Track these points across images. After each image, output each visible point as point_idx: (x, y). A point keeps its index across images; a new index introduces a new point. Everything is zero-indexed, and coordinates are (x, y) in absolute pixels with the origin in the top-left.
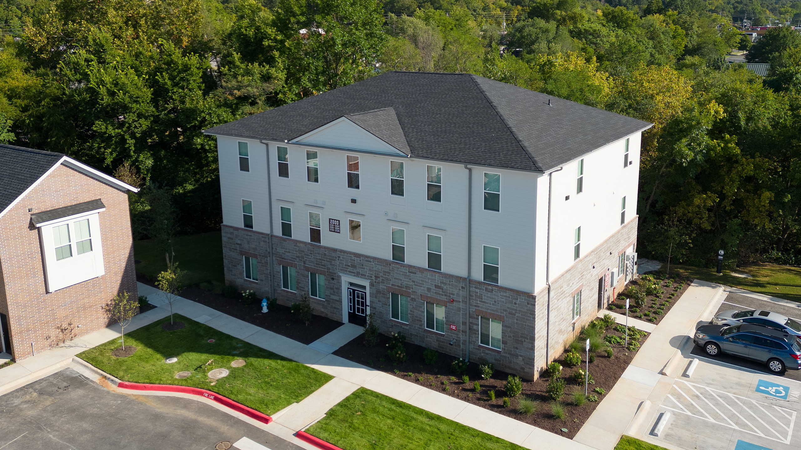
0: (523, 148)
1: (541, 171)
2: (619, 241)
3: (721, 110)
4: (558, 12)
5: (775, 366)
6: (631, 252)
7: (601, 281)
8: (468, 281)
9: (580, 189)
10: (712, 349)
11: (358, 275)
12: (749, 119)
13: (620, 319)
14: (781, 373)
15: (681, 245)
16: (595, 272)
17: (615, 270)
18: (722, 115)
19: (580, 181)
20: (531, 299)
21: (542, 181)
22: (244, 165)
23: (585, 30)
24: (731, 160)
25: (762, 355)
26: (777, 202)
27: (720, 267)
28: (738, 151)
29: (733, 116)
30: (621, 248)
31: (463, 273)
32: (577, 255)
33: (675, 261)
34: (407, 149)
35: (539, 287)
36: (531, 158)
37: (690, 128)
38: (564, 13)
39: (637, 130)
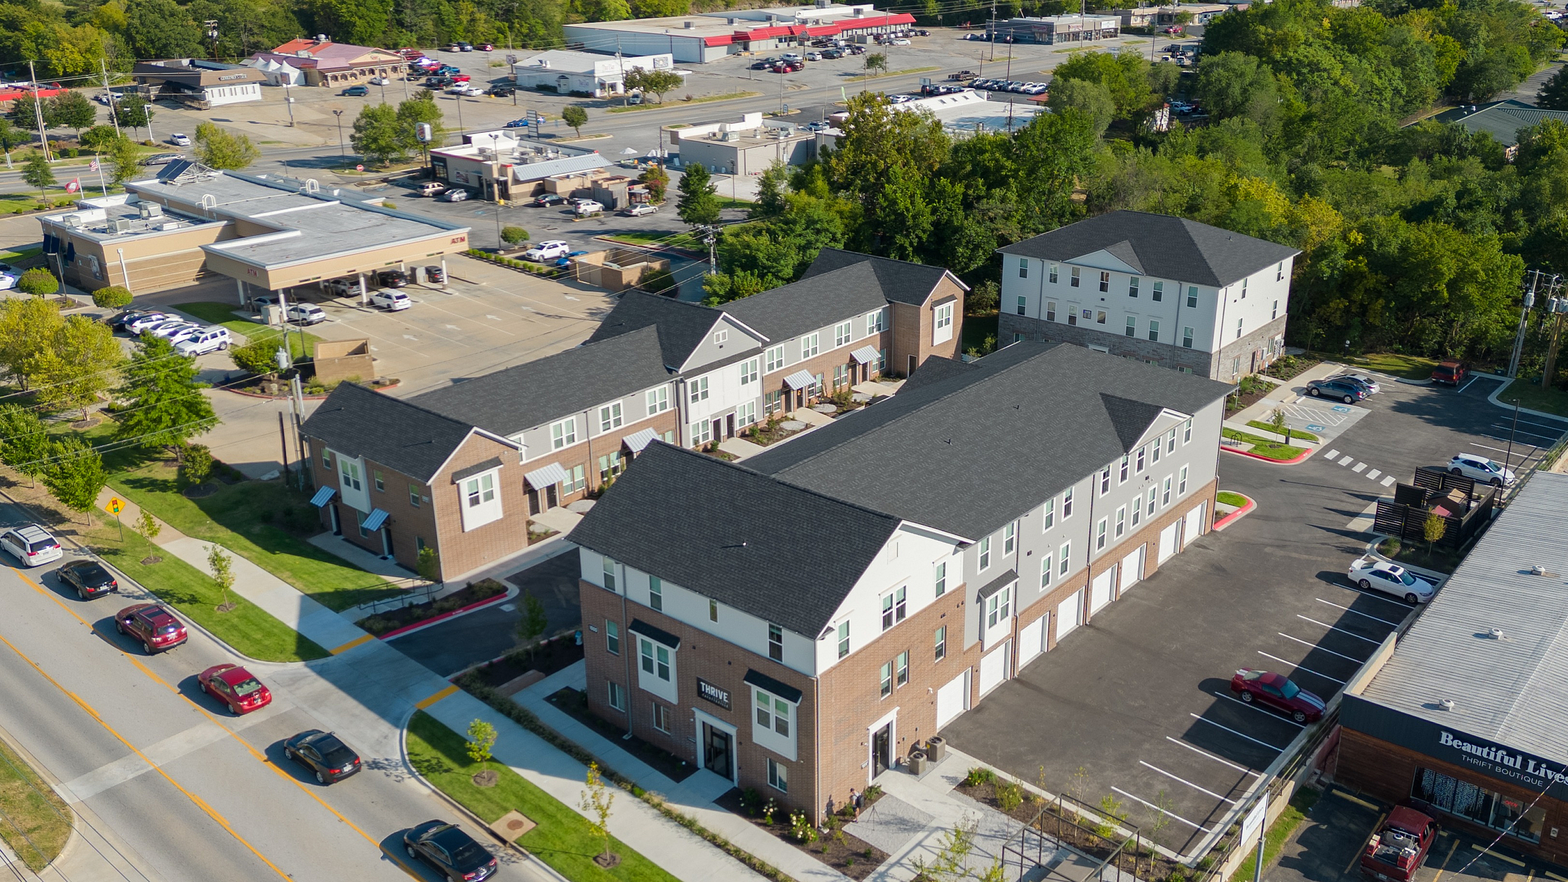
0: (1212, 273)
1: (1221, 287)
2: (1269, 330)
3: (1360, 238)
4: (1262, 28)
5: (1348, 399)
6: (1279, 338)
7: (1254, 354)
8: (1174, 347)
9: (1244, 296)
10: (1315, 392)
11: (1101, 345)
12: (1380, 245)
13: (1262, 378)
14: (1351, 403)
15: (1318, 335)
16: (1250, 347)
17: (1265, 349)
18: (1360, 240)
19: (1244, 291)
20: (1209, 355)
21: (1221, 292)
22: (1023, 274)
23: (1297, 59)
24: (1362, 275)
25: (1340, 393)
26: (1386, 307)
27: (1347, 352)
28: (1366, 269)
29: (1368, 242)
30: (1271, 335)
31: (1172, 343)
32: (1239, 335)
33: (1313, 348)
34: (1143, 270)
35: (1215, 349)
36: (1216, 279)
37: (1331, 252)
38: (1270, 31)
39: (1288, 256)
